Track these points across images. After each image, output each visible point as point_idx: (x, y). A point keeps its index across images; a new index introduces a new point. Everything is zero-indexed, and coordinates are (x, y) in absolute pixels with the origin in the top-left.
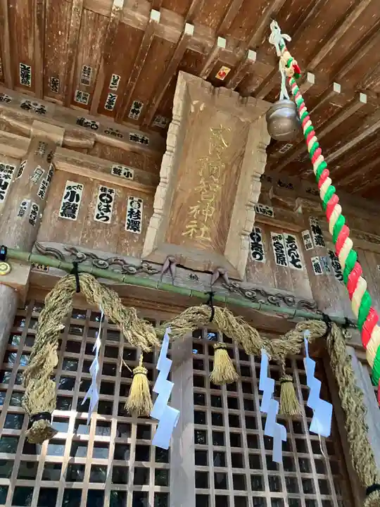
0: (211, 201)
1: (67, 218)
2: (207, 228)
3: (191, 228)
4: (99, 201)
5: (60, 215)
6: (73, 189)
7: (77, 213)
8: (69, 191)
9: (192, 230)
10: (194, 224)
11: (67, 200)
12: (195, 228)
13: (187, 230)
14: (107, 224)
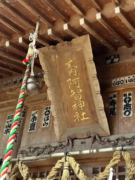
0: (80, 98)
1: (32, 131)
2: (85, 113)
3: (77, 117)
4: (44, 116)
5: (29, 131)
6: (34, 115)
7: (35, 127)
8: (33, 117)
9: (78, 117)
10: (77, 114)
11: (32, 122)
12: (78, 115)
13: (75, 118)
14: (47, 127)
